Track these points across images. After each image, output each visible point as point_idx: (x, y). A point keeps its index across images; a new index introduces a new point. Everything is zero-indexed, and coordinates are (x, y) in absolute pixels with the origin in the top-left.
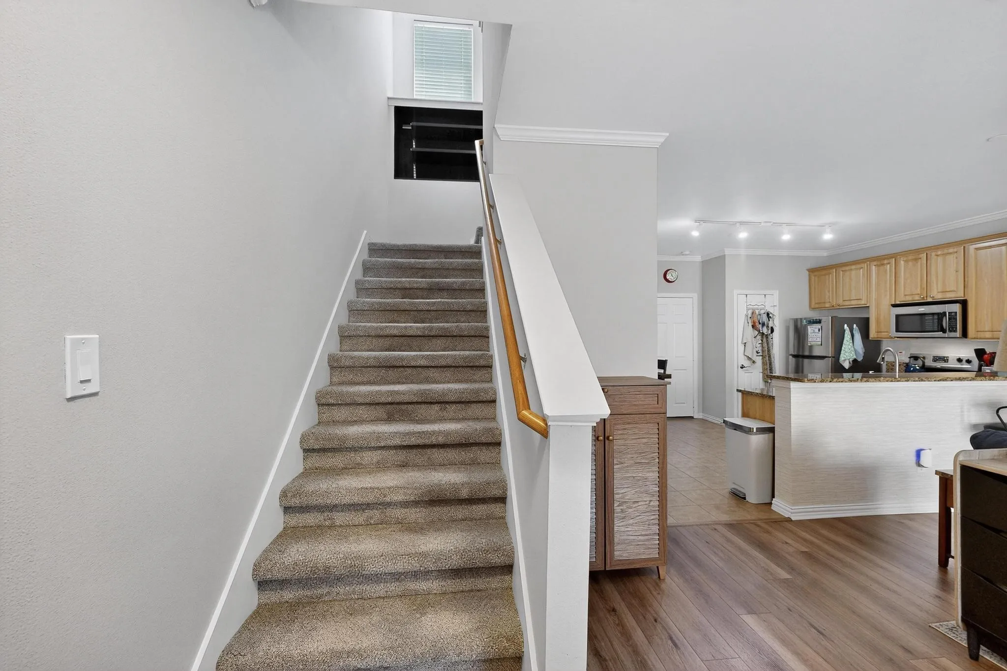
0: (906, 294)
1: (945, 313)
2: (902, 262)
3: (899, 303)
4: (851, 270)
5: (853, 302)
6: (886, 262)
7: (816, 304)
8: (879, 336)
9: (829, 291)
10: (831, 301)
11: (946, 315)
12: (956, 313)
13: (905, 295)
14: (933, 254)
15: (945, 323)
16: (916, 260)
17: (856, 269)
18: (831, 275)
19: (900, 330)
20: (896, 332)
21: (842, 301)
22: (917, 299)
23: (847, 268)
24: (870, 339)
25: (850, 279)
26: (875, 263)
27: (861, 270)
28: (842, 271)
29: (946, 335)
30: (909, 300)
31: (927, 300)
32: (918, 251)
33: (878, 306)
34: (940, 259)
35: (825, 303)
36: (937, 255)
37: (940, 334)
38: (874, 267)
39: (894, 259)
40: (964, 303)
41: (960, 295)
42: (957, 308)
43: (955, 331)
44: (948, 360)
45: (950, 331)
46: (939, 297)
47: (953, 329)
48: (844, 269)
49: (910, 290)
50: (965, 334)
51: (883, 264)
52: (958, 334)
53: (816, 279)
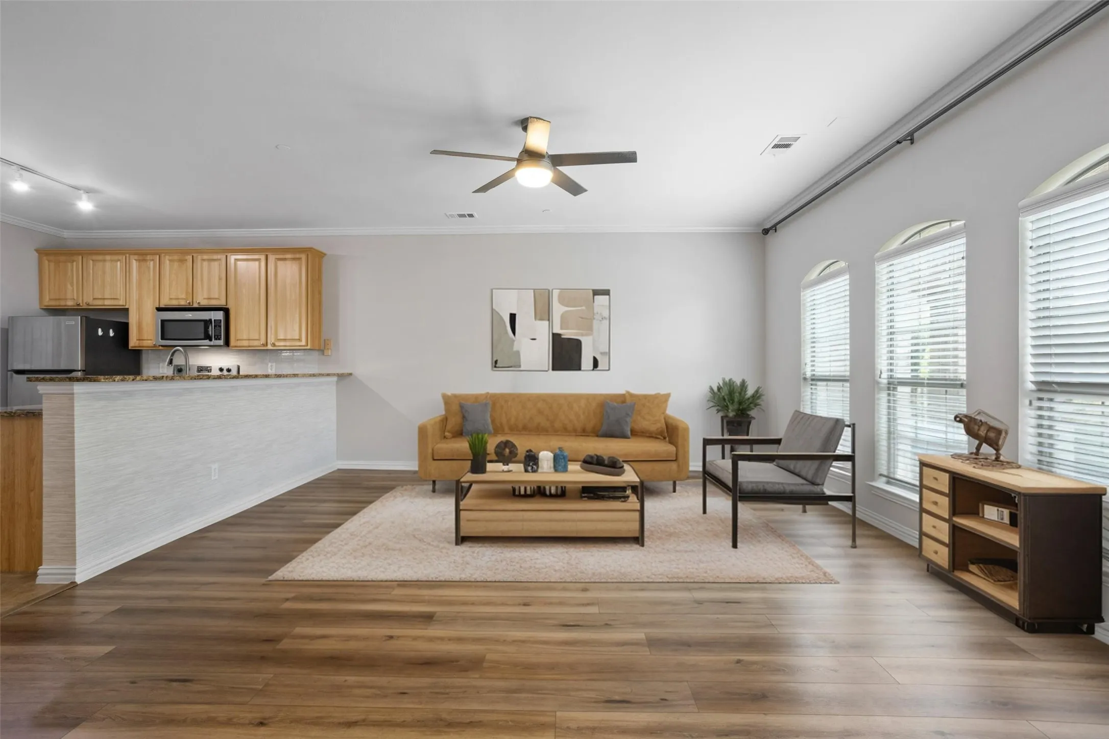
0: (171, 297)
1: (210, 320)
2: (168, 262)
3: (164, 307)
4: (105, 261)
5: (107, 302)
6: (148, 257)
7: (50, 299)
8: (141, 345)
9: (72, 286)
10: (75, 298)
11: (211, 323)
12: (221, 320)
13: (171, 299)
14: (199, 257)
15: (211, 331)
16: (182, 261)
17: (112, 261)
18: (75, 263)
19: (165, 337)
20: (162, 339)
21: (92, 299)
22: (183, 303)
23: (100, 257)
24: (130, 348)
25: (104, 273)
26: (136, 257)
27: (119, 263)
28: (93, 260)
29: (212, 343)
30: (174, 303)
31: (192, 305)
32: (185, 252)
33: (139, 308)
34: (205, 264)
35: (66, 299)
36: (203, 260)
37: (207, 342)
38: (134, 261)
39: (158, 256)
40: (227, 311)
41: (221, 302)
42: (220, 315)
43: (220, 339)
44: (211, 370)
45: (216, 339)
46: (204, 303)
47: (218, 338)
48: (95, 257)
49: (175, 295)
50: (227, 343)
51: (145, 260)
52: (221, 342)
53: (52, 265)
